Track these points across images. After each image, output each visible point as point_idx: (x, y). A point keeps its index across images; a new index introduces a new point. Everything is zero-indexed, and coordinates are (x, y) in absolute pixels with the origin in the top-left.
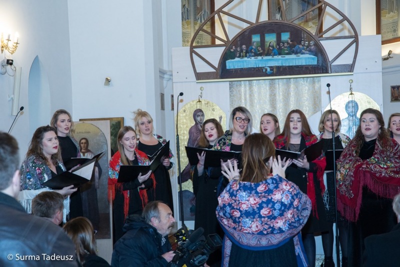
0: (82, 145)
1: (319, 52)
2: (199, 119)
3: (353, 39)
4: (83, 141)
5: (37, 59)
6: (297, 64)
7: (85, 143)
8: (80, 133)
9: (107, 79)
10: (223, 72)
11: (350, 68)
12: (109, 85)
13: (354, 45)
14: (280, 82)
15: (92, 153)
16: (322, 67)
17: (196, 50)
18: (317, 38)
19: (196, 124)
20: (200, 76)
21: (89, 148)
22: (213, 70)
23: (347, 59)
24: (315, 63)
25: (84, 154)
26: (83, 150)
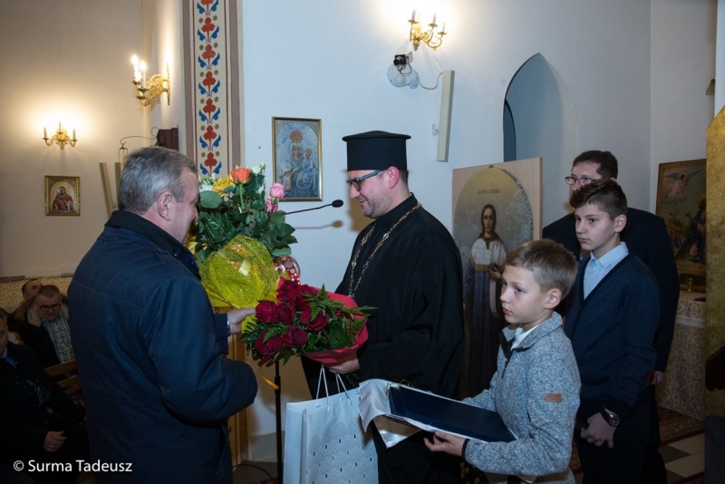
0: (486, 222)
4: (488, 212)
7: (490, 217)
8: (483, 192)
15: (502, 242)
21: (497, 230)
25: (487, 241)
26: (487, 235)
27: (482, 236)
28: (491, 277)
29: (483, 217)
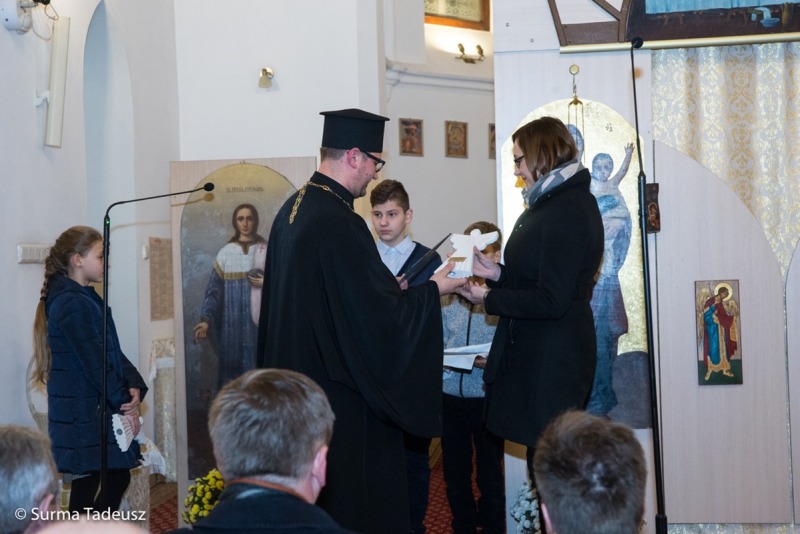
0: (241, 224)
4: (244, 212)
7: (248, 218)
8: (235, 190)
9: (265, 71)
10: (636, 23)
12: (270, 85)
20: (570, 35)
21: (260, 232)
22: (608, 18)
25: (245, 247)
26: (243, 238)
27: (235, 239)
28: (252, 285)
29: (235, 219)
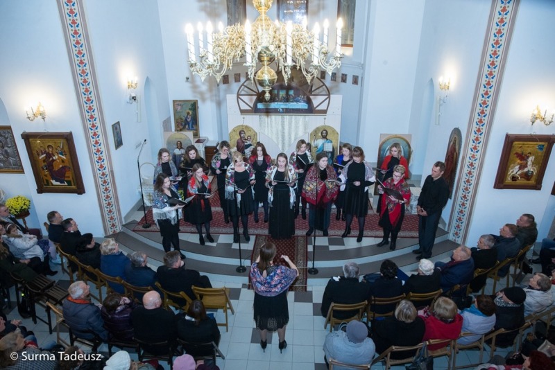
0: (178, 145)
1: (309, 102)
2: (242, 135)
3: (326, 97)
4: (179, 143)
5: (148, 78)
6: (297, 107)
10: (255, 110)
11: (324, 112)
13: (328, 100)
14: (287, 117)
16: (311, 110)
17: (240, 97)
18: (308, 94)
19: (241, 138)
20: (243, 112)
22: (250, 108)
23: (323, 107)
24: (307, 108)
26: (179, 148)
28: (182, 157)
